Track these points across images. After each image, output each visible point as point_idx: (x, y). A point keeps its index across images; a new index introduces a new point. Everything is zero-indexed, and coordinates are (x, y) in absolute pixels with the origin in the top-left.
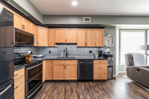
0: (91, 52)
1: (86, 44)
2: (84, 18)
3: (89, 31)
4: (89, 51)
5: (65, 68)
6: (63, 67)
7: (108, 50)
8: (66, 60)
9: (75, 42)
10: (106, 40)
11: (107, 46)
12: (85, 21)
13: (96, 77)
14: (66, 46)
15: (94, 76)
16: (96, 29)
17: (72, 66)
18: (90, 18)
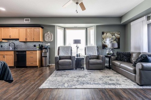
0: (35, 46)
1: (26, 39)
2: (25, 19)
3: (29, 29)
4: (33, 45)
5: (4, 57)
6: (2, 56)
7: (49, 44)
8: (5, 52)
9: (17, 38)
10: (47, 37)
11: (48, 41)
12: (26, 21)
13: (28, 64)
14: (15, 41)
15: (27, 63)
16: (34, 28)
17: (10, 56)
18: (30, 19)
